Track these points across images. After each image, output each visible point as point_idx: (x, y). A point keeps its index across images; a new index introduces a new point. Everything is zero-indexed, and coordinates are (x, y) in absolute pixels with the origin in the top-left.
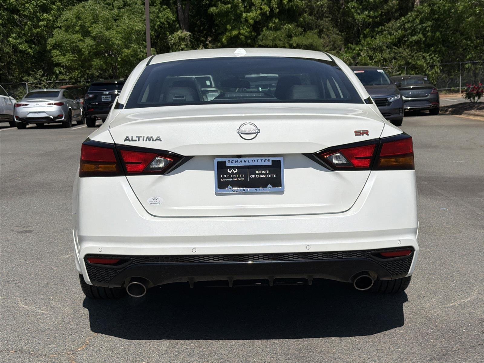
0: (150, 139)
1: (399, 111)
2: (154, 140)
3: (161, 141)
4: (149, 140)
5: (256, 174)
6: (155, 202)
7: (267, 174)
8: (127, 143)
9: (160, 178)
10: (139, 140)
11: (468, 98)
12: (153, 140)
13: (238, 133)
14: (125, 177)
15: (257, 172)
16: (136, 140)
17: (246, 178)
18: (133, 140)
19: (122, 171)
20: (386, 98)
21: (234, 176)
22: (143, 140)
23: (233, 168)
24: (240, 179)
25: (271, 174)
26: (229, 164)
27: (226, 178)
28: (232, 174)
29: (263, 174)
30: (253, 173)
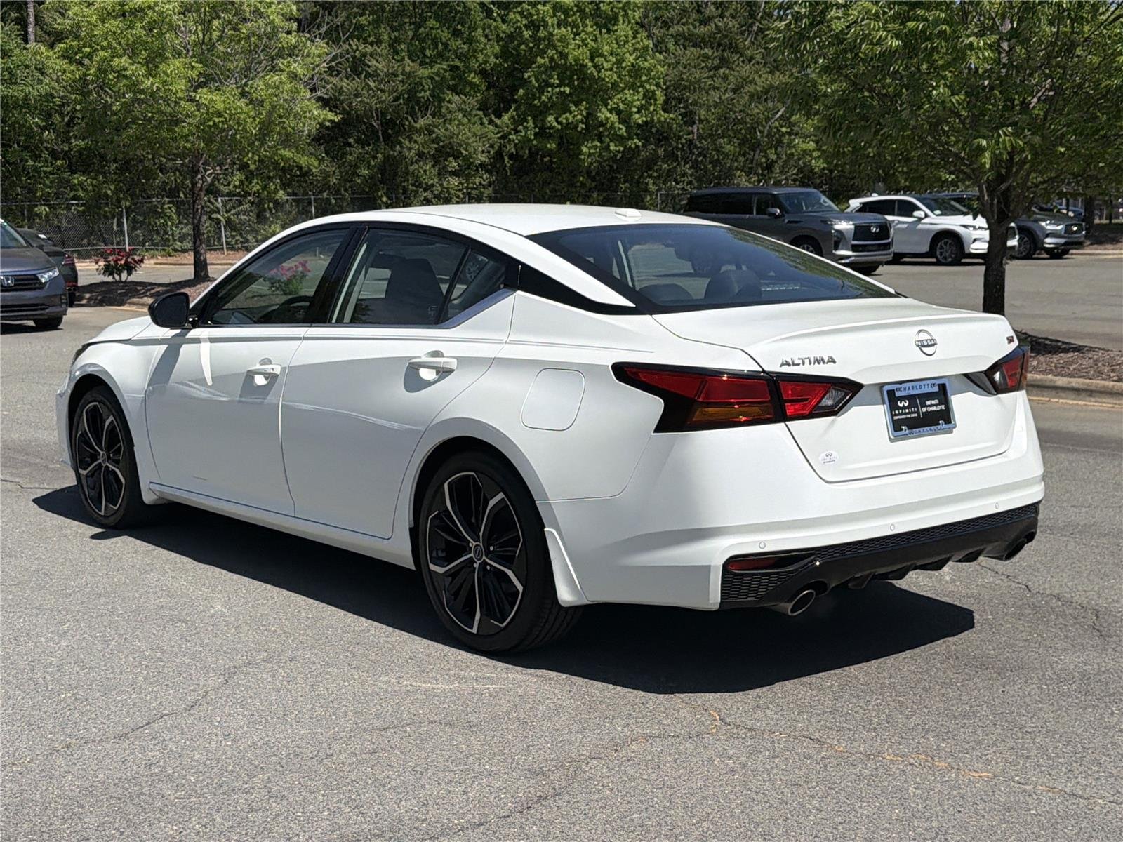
0: (819, 361)
1: (61, 299)
2: (826, 361)
3: (834, 362)
4: (819, 363)
5: (927, 406)
6: (829, 460)
7: (936, 405)
8: (786, 369)
9: (833, 421)
10: (804, 364)
11: (110, 275)
12: (824, 363)
13: (918, 346)
14: (783, 424)
15: (928, 403)
16: (799, 365)
17: (918, 412)
18: (794, 364)
19: (779, 415)
20: (35, 275)
21: (907, 411)
22: (810, 363)
23: (903, 398)
24: (913, 415)
25: (940, 404)
26: (898, 394)
27: (899, 414)
28: (904, 408)
29: (933, 406)
30: (924, 405)
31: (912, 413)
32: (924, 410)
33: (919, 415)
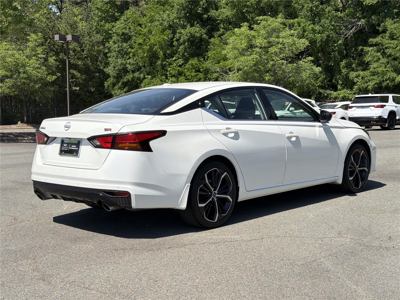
6: (43, 157)
9: (45, 146)
23: (66, 143)
24: (67, 149)
25: (76, 147)
26: (65, 142)
27: (63, 148)
28: (65, 146)
29: (74, 147)
30: (71, 147)
31: (66, 148)
32: (70, 148)
33: (68, 149)
